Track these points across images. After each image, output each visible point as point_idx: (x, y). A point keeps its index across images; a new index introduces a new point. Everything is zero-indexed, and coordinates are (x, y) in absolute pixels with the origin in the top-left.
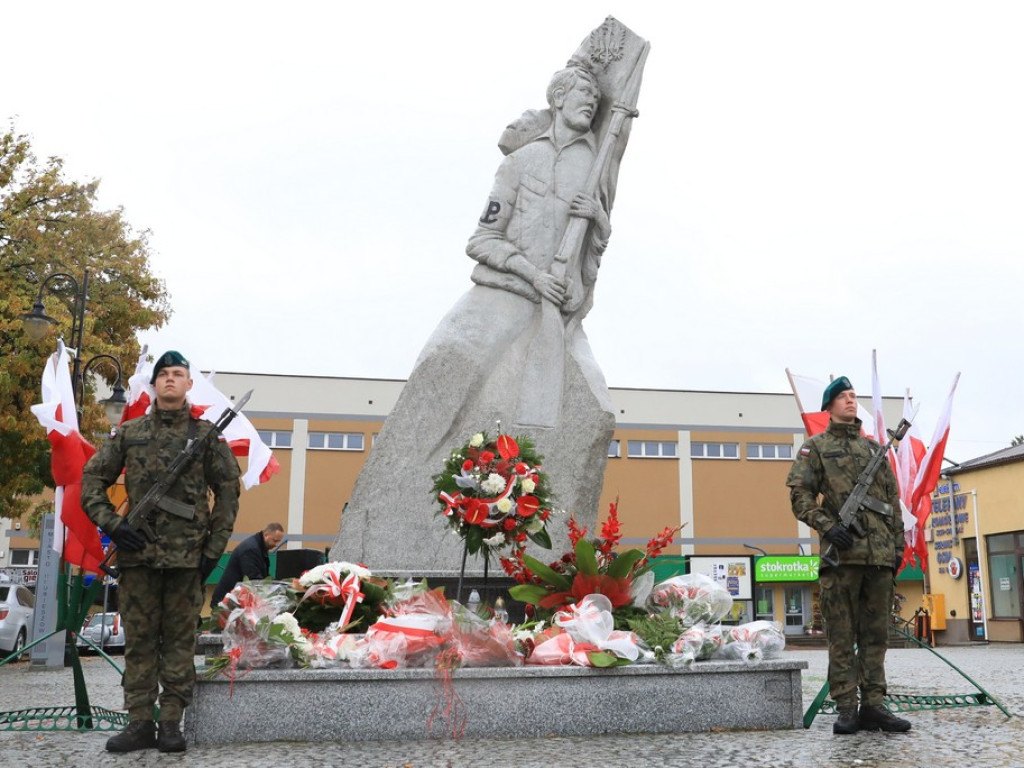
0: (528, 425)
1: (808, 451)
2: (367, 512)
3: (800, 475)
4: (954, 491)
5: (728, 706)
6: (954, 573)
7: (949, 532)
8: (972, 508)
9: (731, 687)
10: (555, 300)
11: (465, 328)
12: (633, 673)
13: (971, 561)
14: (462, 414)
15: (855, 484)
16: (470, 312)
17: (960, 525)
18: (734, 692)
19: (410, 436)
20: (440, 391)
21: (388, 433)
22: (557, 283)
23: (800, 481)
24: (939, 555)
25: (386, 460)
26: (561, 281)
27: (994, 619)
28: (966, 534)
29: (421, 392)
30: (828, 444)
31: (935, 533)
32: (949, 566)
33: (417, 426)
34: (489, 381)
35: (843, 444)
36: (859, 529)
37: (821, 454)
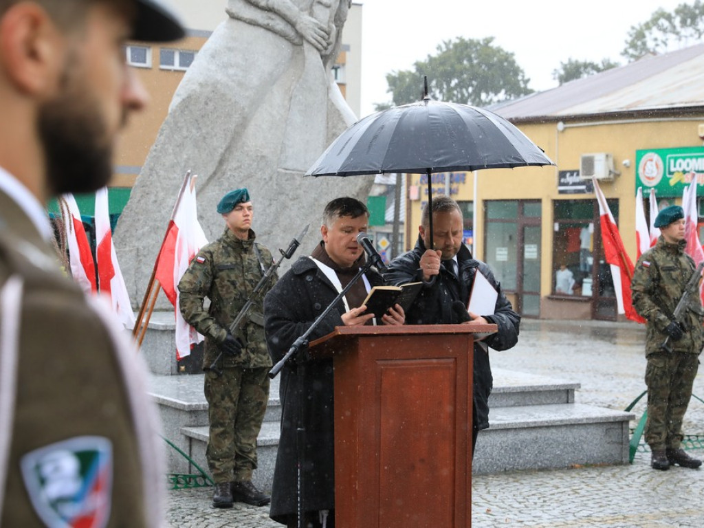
0: (293, 170)
1: (648, 264)
2: (138, 249)
3: (641, 282)
5: (582, 448)
9: (585, 434)
10: (319, 46)
11: (226, 66)
12: (526, 426)
14: (227, 156)
15: (683, 292)
16: (230, 49)
17: (454, 186)
18: (586, 438)
19: (176, 175)
20: (204, 131)
21: (151, 170)
22: (321, 29)
23: (643, 287)
25: (153, 198)
26: (325, 27)
28: (462, 197)
29: (185, 130)
30: (663, 259)
33: (183, 164)
34: (252, 123)
35: (674, 260)
36: (686, 326)
37: (660, 268)
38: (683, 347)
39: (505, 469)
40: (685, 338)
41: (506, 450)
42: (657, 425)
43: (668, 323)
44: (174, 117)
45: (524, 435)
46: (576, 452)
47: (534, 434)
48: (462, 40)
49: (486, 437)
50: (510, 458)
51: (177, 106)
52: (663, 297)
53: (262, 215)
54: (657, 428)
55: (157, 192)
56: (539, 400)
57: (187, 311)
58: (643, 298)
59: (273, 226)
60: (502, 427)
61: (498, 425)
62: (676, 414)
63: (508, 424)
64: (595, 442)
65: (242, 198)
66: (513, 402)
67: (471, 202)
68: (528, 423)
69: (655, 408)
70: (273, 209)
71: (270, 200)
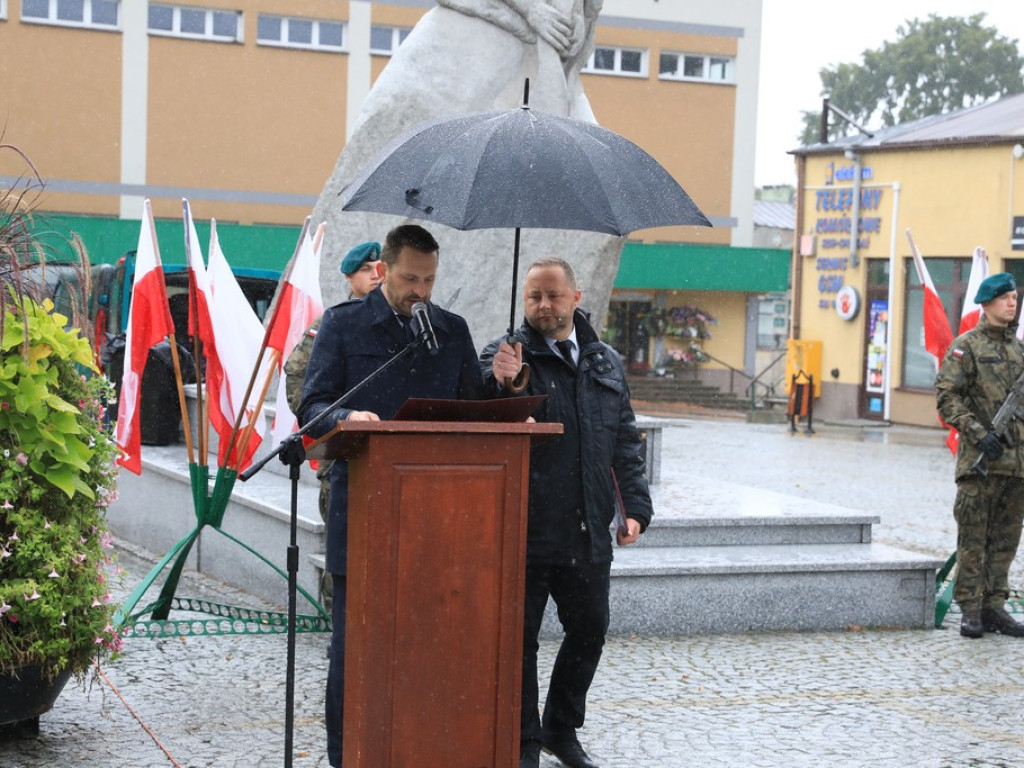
1: (961, 353)
3: (950, 377)
4: (862, 179)
5: (865, 604)
6: (846, 310)
7: (845, 244)
8: (889, 211)
9: (869, 586)
10: (559, 45)
11: (430, 72)
12: (781, 571)
13: (876, 294)
15: (1008, 392)
16: (436, 48)
17: (864, 236)
18: (871, 590)
19: (358, 219)
22: (561, 21)
23: (951, 385)
24: (822, 280)
26: (567, 18)
27: (903, 388)
28: (874, 252)
30: (983, 347)
31: (820, 243)
32: (838, 298)
35: (998, 348)
36: (1010, 440)
37: (977, 359)
38: (1006, 468)
39: (750, 629)
40: (1008, 455)
41: (752, 602)
42: (969, 575)
43: (983, 435)
44: (358, 141)
45: (778, 583)
46: (856, 609)
47: (794, 582)
48: (938, 20)
49: (723, 584)
50: (757, 612)
51: (362, 127)
52: (980, 399)
53: (474, 275)
54: (968, 579)
55: (333, 243)
56: (820, 537)
57: (294, 400)
58: (951, 400)
59: (488, 291)
60: (746, 571)
61: (740, 567)
62: (997, 562)
63: (755, 567)
64: (884, 596)
65: (370, 254)
66: (780, 539)
67: (888, 260)
68: (785, 567)
69: (966, 552)
70: (489, 267)
71: (486, 255)
